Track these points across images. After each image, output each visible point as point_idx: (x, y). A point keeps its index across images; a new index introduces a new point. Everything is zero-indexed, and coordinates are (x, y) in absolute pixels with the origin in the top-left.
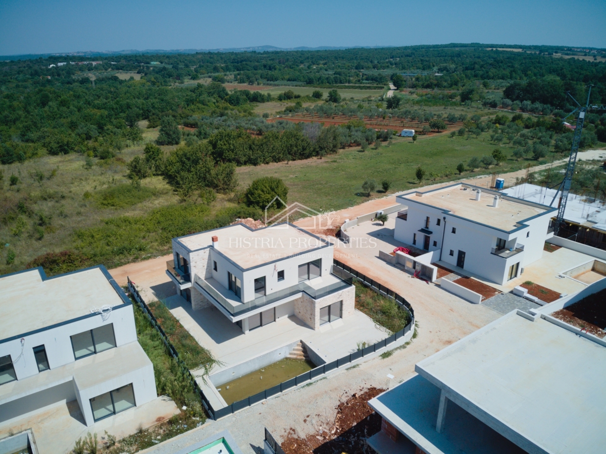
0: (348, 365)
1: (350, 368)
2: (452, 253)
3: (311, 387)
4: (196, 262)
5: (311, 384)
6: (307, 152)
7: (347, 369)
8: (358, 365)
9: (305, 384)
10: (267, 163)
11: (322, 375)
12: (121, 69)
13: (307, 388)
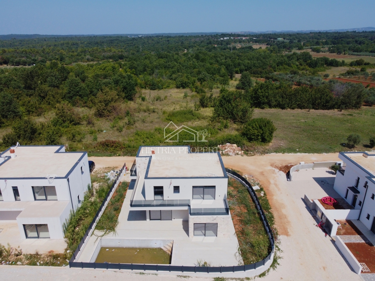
0: (180, 273)
1: (180, 276)
2: (368, 217)
3: (141, 276)
4: (140, 164)
5: (143, 273)
6: (329, 104)
7: (178, 276)
8: (189, 277)
9: (139, 272)
10: (293, 109)
11: (155, 272)
12: (258, 42)
13: (139, 275)
